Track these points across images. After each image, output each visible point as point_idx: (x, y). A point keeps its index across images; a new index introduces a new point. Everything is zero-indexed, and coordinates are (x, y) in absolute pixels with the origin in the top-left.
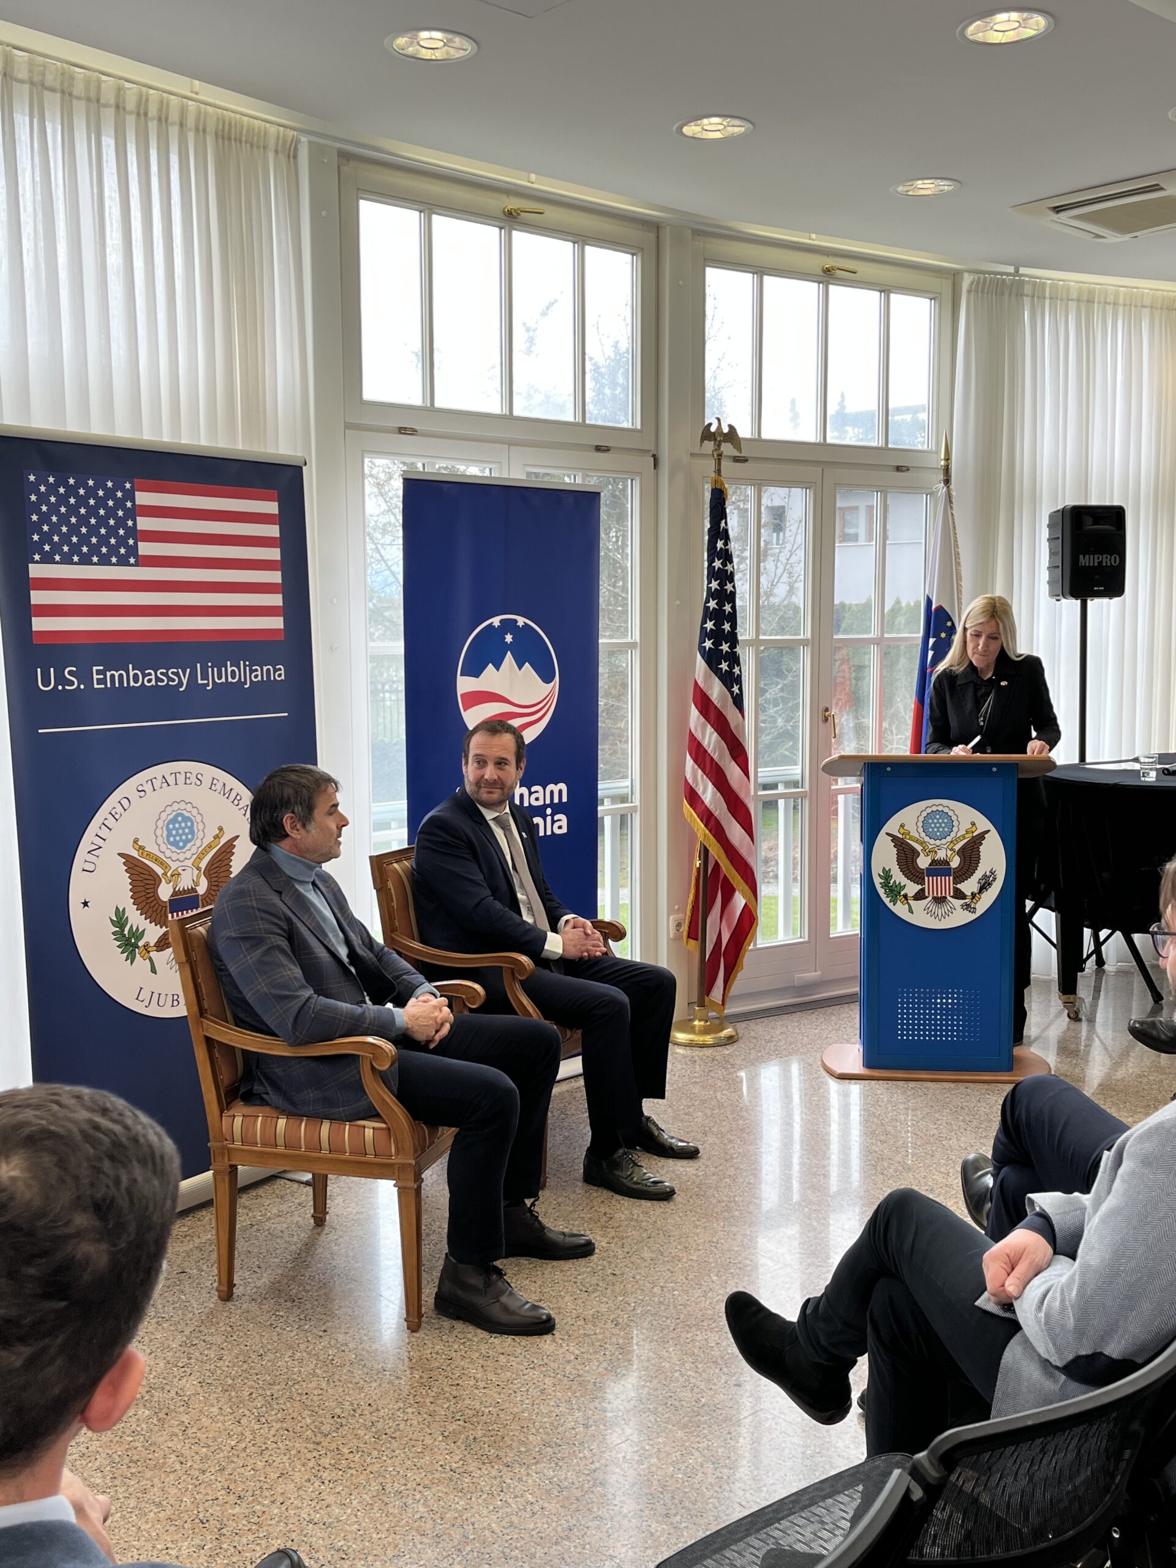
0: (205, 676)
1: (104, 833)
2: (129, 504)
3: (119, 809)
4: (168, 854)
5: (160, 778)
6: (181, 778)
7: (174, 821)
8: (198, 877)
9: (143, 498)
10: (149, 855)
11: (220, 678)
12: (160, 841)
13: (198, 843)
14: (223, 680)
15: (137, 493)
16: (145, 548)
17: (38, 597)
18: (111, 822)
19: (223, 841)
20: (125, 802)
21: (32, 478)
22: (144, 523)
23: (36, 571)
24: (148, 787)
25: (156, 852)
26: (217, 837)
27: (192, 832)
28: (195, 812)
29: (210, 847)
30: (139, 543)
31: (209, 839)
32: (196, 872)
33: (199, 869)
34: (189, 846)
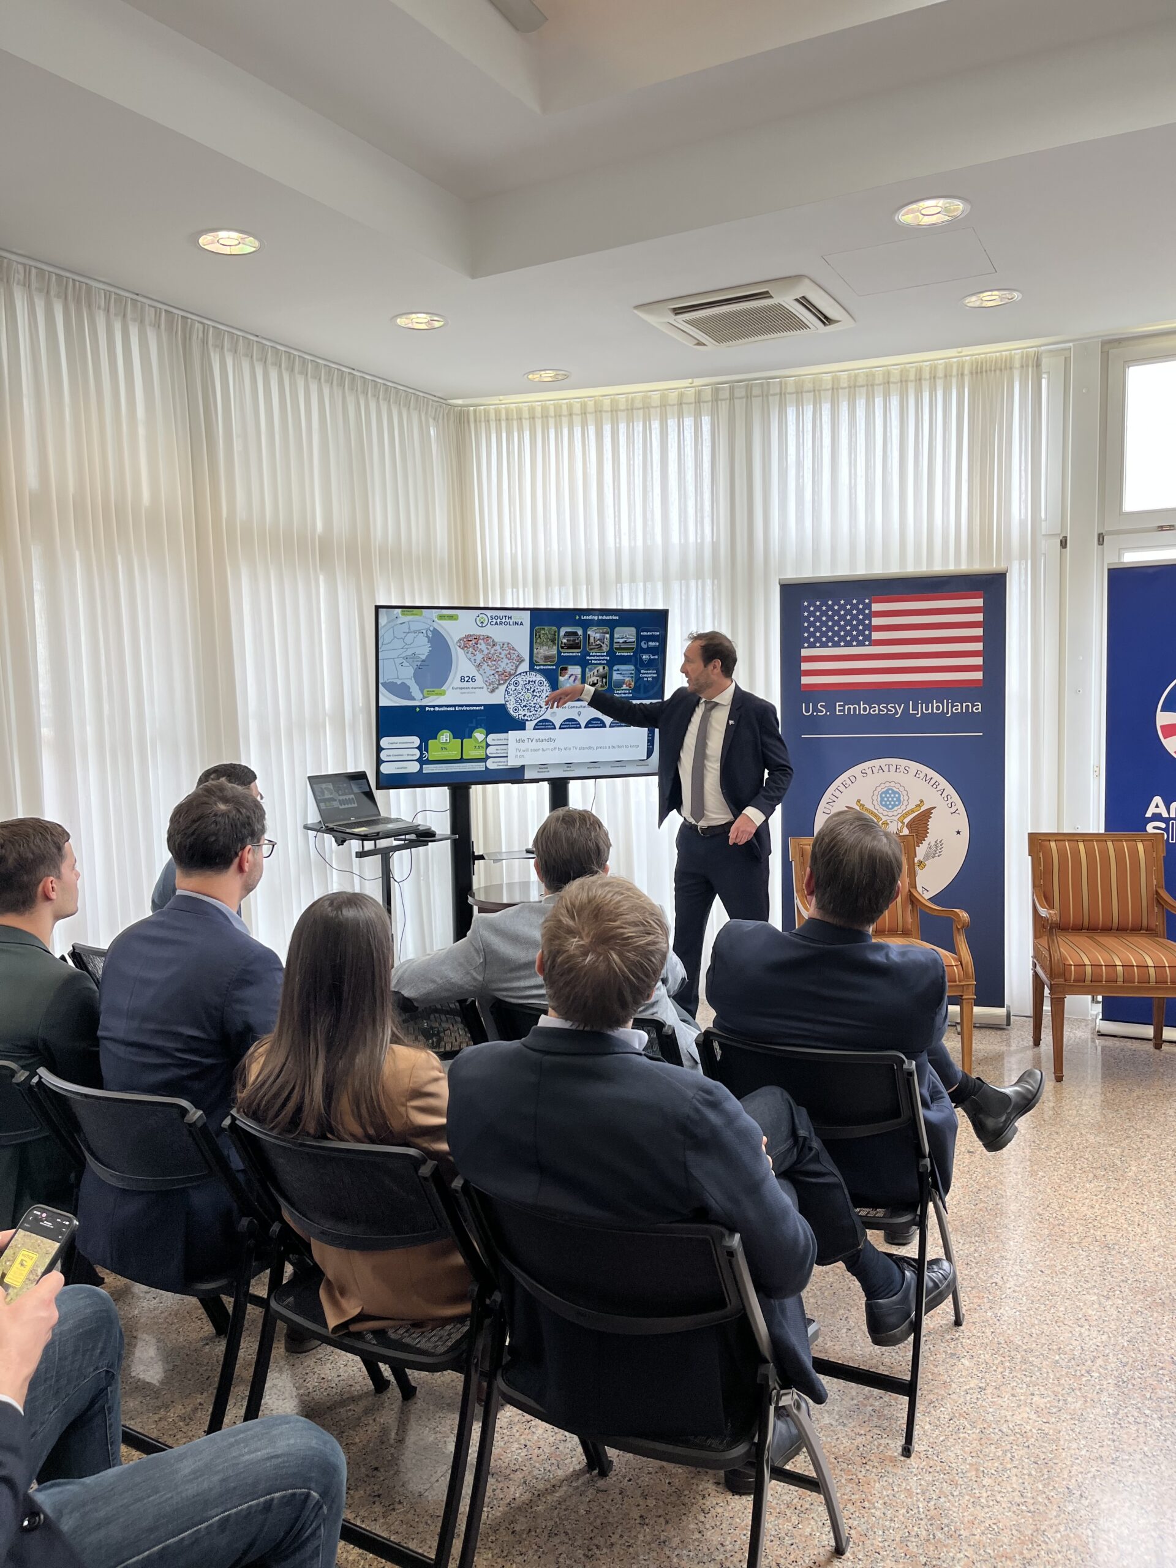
0: (915, 708)
1: (837, 793)
2: (867, 611)
3: (848, 782)
4: (881, 811)
5: (878, 767)
6: (893, 769)
7: (886, 792)
8: (902, 828)
9: (876, 607)
10: (867, 810)
11: (927, 709)
12: (875, 803)
13: (903, 807)
14: (930, 711)
15: (873, 605)
16: (876, 636)
17: (805, 666)
18: (842, 788)
19: (923, 809)
20: (853, 779)
21: (806, 604)
22: (876, 621)
23: (804, 652)
24: (869, 771)
25: (871, 808)
26: (918, 806)
27: (899, 799)
28: (902, 789)
29: (913, 811)
30: (873, 634)
31: (911, 806)
32: (900, 824)
33: (903, 823)
34: (896, 808)
